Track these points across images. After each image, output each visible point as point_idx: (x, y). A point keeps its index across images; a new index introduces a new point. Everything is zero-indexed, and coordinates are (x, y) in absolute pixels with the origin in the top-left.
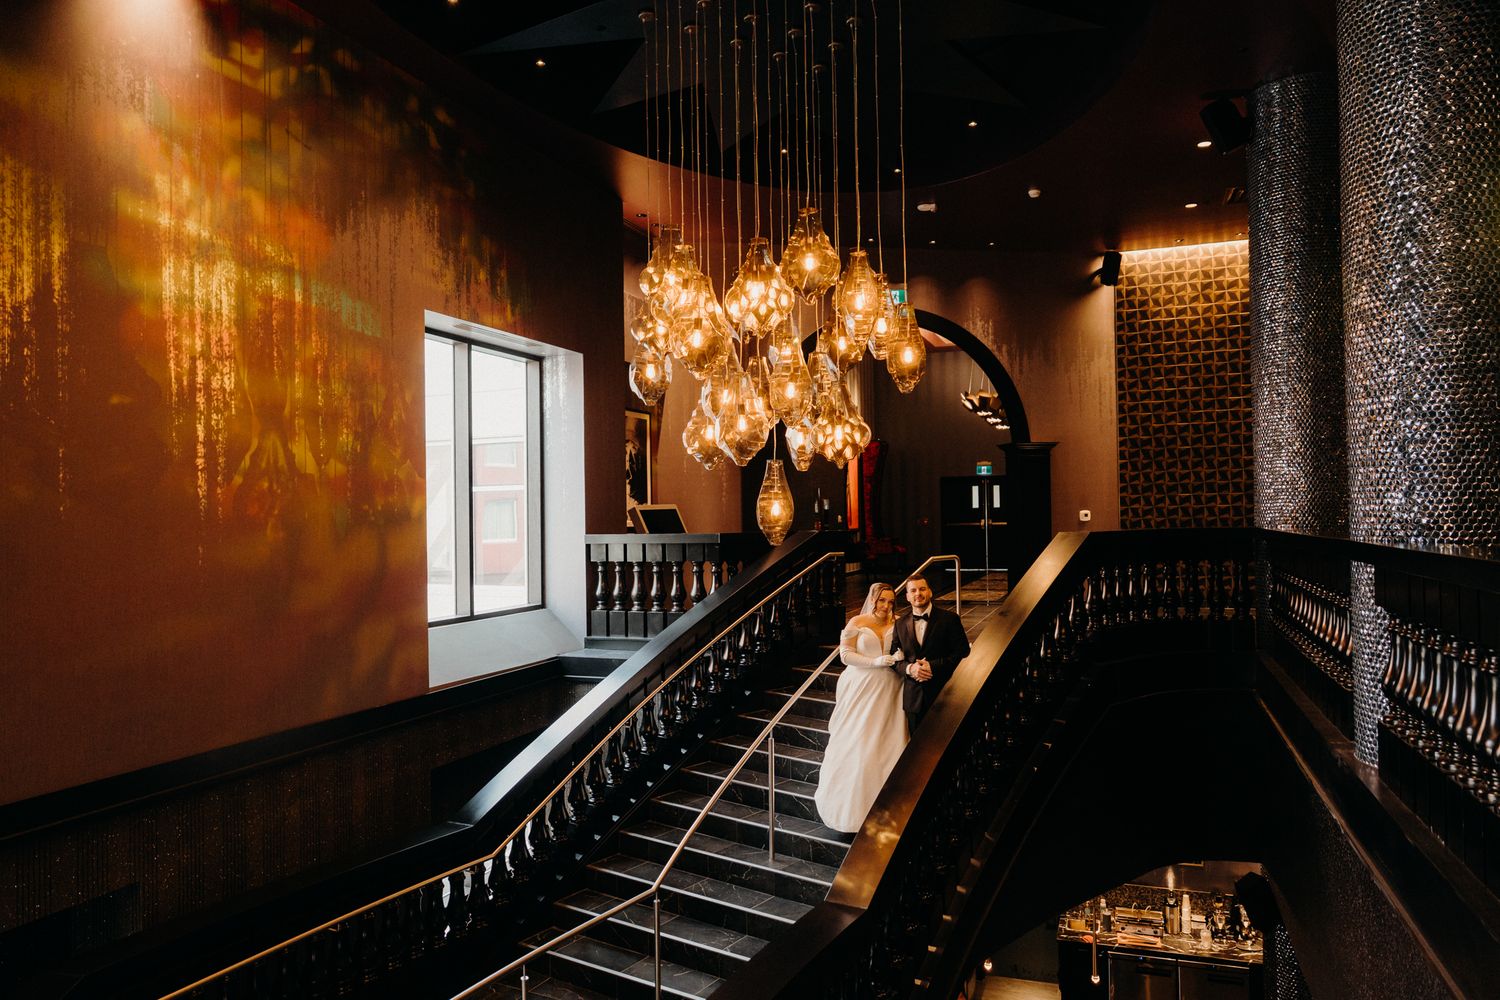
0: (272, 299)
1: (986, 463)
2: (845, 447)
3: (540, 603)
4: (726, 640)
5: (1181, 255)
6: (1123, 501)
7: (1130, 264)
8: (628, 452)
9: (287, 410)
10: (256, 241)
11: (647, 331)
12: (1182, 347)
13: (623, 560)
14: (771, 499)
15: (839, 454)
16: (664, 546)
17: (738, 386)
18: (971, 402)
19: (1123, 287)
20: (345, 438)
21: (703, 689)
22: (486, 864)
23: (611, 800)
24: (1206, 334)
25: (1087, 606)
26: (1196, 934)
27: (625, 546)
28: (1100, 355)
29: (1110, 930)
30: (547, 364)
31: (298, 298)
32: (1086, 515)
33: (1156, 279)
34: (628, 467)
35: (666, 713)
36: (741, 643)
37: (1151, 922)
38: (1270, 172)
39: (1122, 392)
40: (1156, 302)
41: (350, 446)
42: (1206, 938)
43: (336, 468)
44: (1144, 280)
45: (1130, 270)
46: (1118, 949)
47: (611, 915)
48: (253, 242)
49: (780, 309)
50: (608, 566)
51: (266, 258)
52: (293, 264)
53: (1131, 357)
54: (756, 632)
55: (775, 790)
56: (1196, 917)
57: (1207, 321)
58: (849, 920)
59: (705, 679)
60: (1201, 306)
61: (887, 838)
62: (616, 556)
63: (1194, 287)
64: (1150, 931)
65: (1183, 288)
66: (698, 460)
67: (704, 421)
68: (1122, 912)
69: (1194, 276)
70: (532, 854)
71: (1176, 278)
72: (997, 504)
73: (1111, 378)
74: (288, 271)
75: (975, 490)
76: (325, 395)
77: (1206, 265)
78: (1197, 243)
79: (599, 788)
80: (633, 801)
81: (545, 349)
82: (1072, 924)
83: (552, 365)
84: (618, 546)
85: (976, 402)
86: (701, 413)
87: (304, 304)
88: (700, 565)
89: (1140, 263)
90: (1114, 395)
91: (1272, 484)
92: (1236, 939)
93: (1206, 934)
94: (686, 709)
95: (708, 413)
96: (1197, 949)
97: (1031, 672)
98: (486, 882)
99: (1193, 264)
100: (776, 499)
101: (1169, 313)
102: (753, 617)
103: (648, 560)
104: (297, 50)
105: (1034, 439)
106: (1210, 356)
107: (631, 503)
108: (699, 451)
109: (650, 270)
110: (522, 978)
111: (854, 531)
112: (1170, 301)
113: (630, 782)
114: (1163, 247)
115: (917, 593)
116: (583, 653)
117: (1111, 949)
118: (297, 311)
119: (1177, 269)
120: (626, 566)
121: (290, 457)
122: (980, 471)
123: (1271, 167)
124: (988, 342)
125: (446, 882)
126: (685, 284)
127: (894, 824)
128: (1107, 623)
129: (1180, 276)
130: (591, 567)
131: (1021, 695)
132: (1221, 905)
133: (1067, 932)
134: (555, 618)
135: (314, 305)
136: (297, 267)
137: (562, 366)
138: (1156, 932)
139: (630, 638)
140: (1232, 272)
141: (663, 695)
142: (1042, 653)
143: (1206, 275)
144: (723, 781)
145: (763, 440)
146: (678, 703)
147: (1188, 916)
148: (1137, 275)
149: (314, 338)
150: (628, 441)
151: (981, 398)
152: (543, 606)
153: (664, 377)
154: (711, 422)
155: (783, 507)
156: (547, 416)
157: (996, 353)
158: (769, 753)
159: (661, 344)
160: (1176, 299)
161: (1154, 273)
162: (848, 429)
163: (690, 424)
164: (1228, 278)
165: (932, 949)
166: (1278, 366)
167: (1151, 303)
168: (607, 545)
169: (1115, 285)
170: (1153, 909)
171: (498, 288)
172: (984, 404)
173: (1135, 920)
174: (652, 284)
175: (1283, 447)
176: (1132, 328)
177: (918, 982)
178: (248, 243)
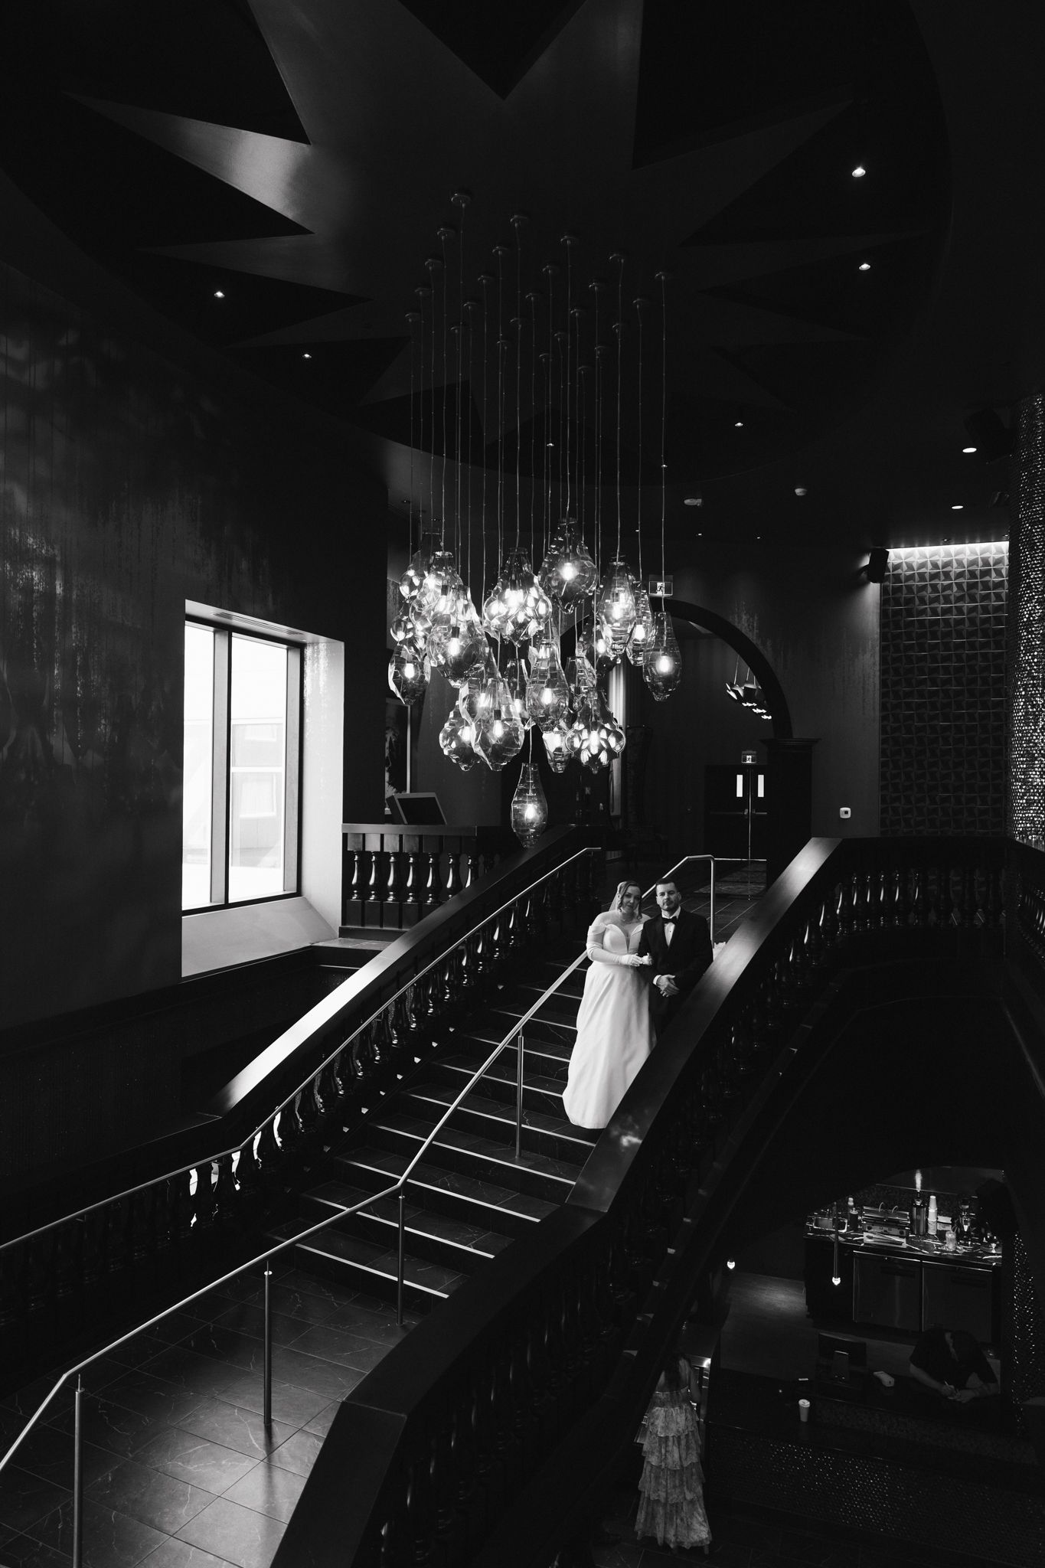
0: (33, 591)
1: (751, 752)
2: (600, 752)
3: (295, 891)
4: (480, 934)
5: (948, 554)
6: (883, 800)
7: (897, 562)
8: (388, 739)
9: (45, 702)
10: (18, 533)
11: (406, 631)
12: (947, 646)
13: (379, 849)
14: (525, 802)
15: (594, 758)
16: (421, 837)
17: (495, 691)
18: (736, 693)
19: (890, 584)
20: (103, 728)
21: (456, 982)
22: (233, 1155)
23: (360, 1092)
24: (971, 634)
25: (838, 911)
26: (941, 1235)
27: (382, 836)
28: (864, 652)
29: (856, 1230)
30: (308, 652)
31: (59, 590)
32: (846, 812)
33: (922, 576)
34: (387, 755)
35: (419, 1006)
36: (496, 937)
37: (897, 1222)
38: (1031, 485)
39: (885, 690)
40: (922, 601)
41: (107, 737)
42: (951, 1240)
43: (93, 758)
44: (911, 577)
45: (897, 567)
46: (862, 1249)
47: (360, 1209)
48: (15, 533)
49: (538, 618)
50: (365, 855)
51: (28, 550)
52: (55, 555)
53: (895, 655)
54: (511, 926)
55: (523, 1086)
56: (942, 1219)
57: (972, 621)
58: (590, 1222)
59: (458, 972)
60: (966, 605)
61: (629, 1141)
62: (373, 845)
63: (959, 585)
64: (896, 1231)
65: (950, 587)
66: (454, 761)
67: (460, 722)
68: (869, 1213)
69: (960, 575)
70: (279, 1145)
71: (942, 577)
72: (761, 794)
73: (874, 676)
74: (49, 564)
75: (740, 778)
76: (84, 686)
77: (972, 565)
78: (965, 543)
79: (349, 1080)
80: (382, 1093)
81: (308, 637)
82: (820, 1223)
83: (313, 653)
84: (377, 837)
85: (741, 693)
86: (457, 715)
87: (64, 596)
88: (456, 858)
89: (907, 560)
90: (877, 694)
91: (1024, 794)
92: (981, 1241)
93: (950, 1235)
94: (438, 1001)
95: (465, 716)
96: (942, 1251)
97: (780, 978)
98: (234, 1169)
99: (960, 563)
100: (530, 802)
101: (934, 612)
102: (508, 911)
103: (405, 850)
104: (63, 342)
105: (795, 736)
106: (974, 657)
107: (390, 791)
108: (455, 751)
109: (411, 573)
110: (266, 1273)
111: (617, 818)
112: (936, 600)
113: (380, 1075)
114: (930, 546)
115: (666, 897)
116: (336, 943)
117: (857, 1248)
118: (57, 603)
119: (943, 568)
120: (382, 855)
121: (48, 748)
122: (745, 760)
123: (1032, 478)
124: (753, 636)
125: (194, 1173)
126: (445, 590)
127: (637, 1127)
128: (858, 928)
129: (947, 575)
130: (347, 857)
131: (769, 1000)
132: (967, 1207)
133: (814, 1231)
134: (310, 906)
135: (74, 597)
136: (58, 559)
137: (323, 654)
138: (902, 1233)
139: (384, 928)
140: (999, 573)
141: (415, 988)
142: (791, 958)
143: (972, 574)
144: (474, 1075)
145: (518, 746)
146: (431, 997)
147: (934, 1218)
148: (904, 572)
149: (74, 630)
150: (388, 728)
151: (746, 690)
152: (299, 893)
153: (423, 677)
154: (467, 724)
155: (537, 810)
156: (307, 704)
157: (760, 648)
158: (518, 1049)
159: (420, 644)
160: (941, 598)
161: (921, 571)
162: (604, 734)
163: (447, 725)
164: (994, 578)
165: (671, 1251)
166: (1033, 678)
167: (917, 602)
168: (364, 835)
169: (881, 582)
170: (900, 1209)
171: (261, 577)
172: (749, 695)
173: (882, 1219)
174: (412, 587)
175: (1036, 759)
176: (897, 626)
177: (656, 1284)
178: (10, 534)
